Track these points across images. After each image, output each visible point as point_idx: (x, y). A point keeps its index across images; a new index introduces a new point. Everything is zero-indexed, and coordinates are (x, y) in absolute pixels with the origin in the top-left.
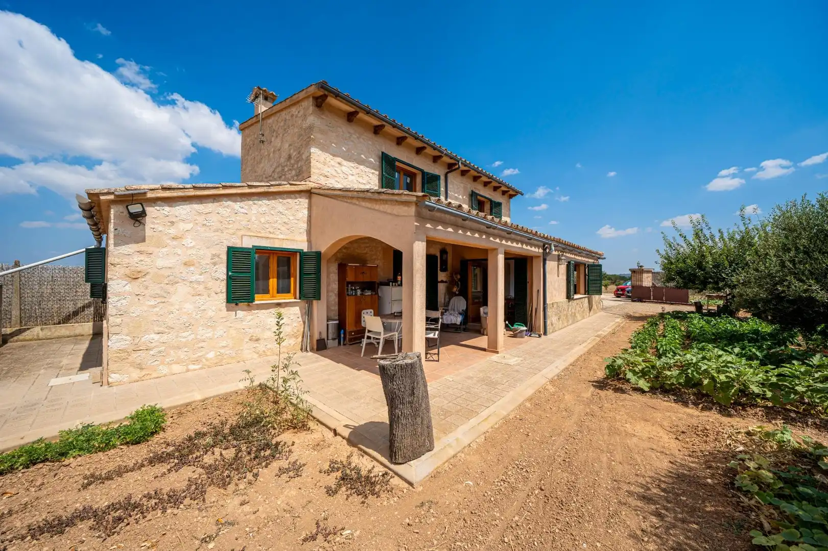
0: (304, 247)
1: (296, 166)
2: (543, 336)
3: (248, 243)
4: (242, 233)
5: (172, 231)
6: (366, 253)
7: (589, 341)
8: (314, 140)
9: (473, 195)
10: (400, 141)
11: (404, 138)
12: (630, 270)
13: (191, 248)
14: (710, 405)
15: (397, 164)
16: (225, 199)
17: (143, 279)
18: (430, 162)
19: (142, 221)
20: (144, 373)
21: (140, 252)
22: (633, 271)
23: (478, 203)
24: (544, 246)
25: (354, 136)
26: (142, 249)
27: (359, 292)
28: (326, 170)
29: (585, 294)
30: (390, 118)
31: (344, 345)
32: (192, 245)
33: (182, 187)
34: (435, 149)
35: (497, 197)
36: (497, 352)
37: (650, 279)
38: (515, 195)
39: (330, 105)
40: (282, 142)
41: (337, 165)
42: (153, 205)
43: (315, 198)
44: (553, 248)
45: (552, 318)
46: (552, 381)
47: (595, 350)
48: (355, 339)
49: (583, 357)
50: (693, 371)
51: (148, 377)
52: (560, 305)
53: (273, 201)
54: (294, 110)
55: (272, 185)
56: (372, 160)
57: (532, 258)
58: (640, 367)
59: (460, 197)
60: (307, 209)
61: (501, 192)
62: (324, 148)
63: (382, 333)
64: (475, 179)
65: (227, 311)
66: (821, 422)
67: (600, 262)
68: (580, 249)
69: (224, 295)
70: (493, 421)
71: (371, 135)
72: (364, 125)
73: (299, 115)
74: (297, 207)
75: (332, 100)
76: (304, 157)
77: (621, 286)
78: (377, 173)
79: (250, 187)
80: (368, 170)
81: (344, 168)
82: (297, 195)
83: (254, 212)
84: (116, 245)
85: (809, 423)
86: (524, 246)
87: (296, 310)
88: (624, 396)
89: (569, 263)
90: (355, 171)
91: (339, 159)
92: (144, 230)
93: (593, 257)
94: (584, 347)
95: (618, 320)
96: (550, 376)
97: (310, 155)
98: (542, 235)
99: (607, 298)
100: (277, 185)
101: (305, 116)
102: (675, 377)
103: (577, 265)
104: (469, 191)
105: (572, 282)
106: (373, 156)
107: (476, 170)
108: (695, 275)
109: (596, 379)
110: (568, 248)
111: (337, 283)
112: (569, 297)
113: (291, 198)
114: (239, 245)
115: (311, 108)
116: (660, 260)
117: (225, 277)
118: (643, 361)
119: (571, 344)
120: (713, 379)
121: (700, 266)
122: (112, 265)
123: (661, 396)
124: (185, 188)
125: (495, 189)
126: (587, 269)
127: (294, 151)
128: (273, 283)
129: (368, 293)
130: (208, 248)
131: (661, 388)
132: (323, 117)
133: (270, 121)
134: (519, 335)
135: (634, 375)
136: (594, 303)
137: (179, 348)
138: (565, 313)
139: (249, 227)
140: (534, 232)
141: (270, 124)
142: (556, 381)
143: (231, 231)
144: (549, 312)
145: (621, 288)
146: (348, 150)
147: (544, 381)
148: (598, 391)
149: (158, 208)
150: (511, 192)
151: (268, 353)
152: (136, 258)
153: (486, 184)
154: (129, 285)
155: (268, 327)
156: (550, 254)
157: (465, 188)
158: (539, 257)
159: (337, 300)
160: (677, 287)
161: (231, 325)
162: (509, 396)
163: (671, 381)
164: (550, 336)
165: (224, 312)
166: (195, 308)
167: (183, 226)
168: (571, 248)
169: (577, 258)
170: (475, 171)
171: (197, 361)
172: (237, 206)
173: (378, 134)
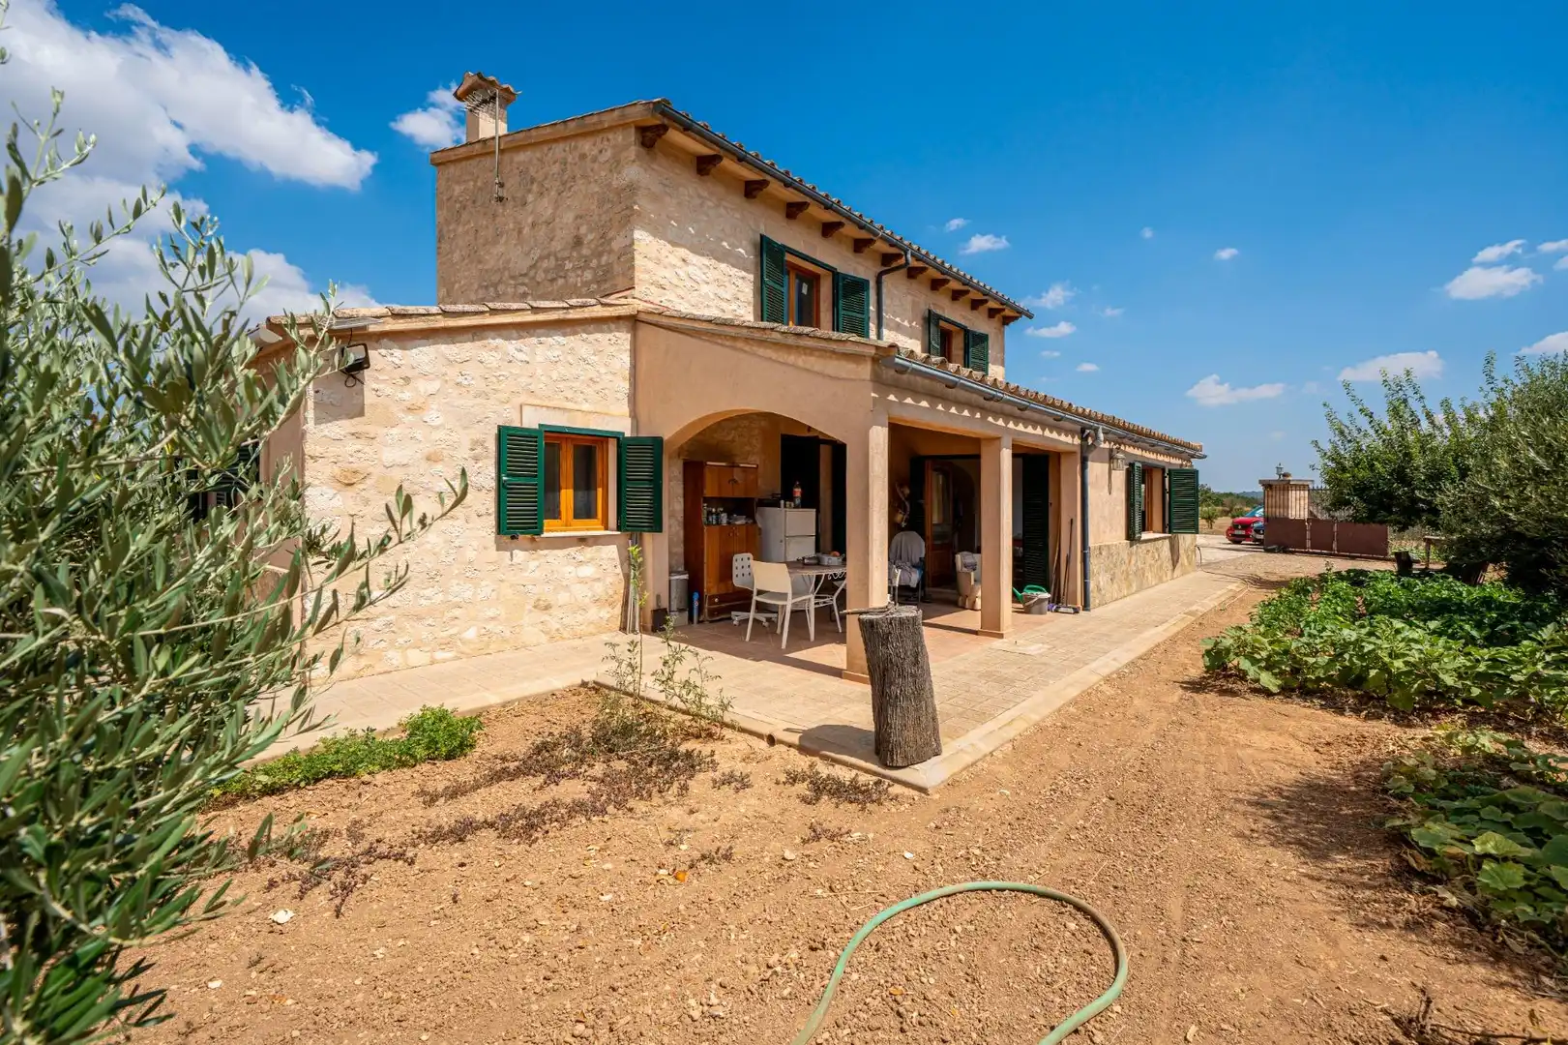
0: (624, 426)
1: (595, 261)
2: (1082, 613)
3: (531, 420)
4: (523, 399)
5: (407, 395)
6: (733, 441)
7: (1173, 621)
8: (639, 214)
9: (931, 319)
10: (793, 211)
11: (802, 206)
12: (1261, 482)
13: (437, 428)
14: (1380, 711)
15: (788, 257)
16: (492, 334)
17: (361, 486)
18: (850, 254)
19: (358, 376)
20: (363, 662)
21: (356, 435)
22: (1268, 486)
23: (942, 337)
24: (1083, 431)
25: (710, 204)
26: (360, 429)
27: (724, 518)
28: (663, 274)
29: (1164, 532)
30: (781, 168)
31: (699, 622)
32: (437, 422)
33: (424, 312)
34: (862, 227)
35: (979, 323)
36: (1001, 636)
37: (1305, 502)
38: (1016, 318)
39: (672, 146)
40: (557, 205)
41: (680, 264)
42: (375, 345)
43: (645, 332)
44: (1101, 436)
45: (1099, 579)
46: (1108, 680)
47: (1186, 636)
48: (720, 611)
49: (1162, 647)
50: (1351, 656)
51: (369, 671)
52: (1114, 550)
53: (572, 338)
54: (586, 146)
55: (572, 307)
56: (742, 251)
57: (1058, 455)
58: (1264, 654)
59: (906, 323)
60: (628, 353)
61: (987, 312)
62: (657, 231)
63: (790, 596)
64: (936, 285)
65: (498, 550)
66: (1550, 731)
67: (1196, 464)
68: (1153, 437)
69: (492, 521)
70: (1020, 726)
71: (738, 200)
72: (729, 180)
73: (603, 158)
74: (612, 349)
75: (675, 136)
76: (616, 245)
77: (1241, 518)
78: (751, 277)
79: (535, 310)
80: (734, 271)
81: (691, 269)
82: (613, 326)
83: (539, 358)
84: (318, 421)
85: (1534, 734)
86: (1047, 433)
87: (611, 552)
88: (1235, 699)
89: (1132, 465)
90: (712, 275)
91: (683, 252)
92: (361, 393)
93: (1178, 455)
94: (1165, 630)
95: (1232, 587)
96: (1106, 671)
97: (633, 243)
98: (1080, 410)
99: (1209, 544)
100: (581, 307)
101: (618, 162)
102: (1323, 667)
103: (1148, 471)
104: (923, 308)
105: (1137, 506)
106: (744, 243)
107: (939, 268)
108: (1390, 495)
109: (1186, 679)
110: (1130, 435)
111: (682, 500)
112: (1131, 536)
113: (602, 331)
114: (517, 424)
115: (633, 151)
116: (1319, 461)
117: (494, 484)
118: (1271, 643)
119: (1139, 626)
120: (1385, 668)
121: (1401, 476)
122: (312, 458)
123: (1298, 700)
124: (429, 315)
125: (975, 305)
126: (1167, 480)
127: (591, 230)
128: (567, 497)
129: (741, 521)
130: (465, 428)
131: (1300, 688)
132: (655, 167)
133: (522, 157)
134: (1034, 609)
135: (1253, 665)
136: (1181, 551)
137: (419, 618)
138: (1124, 567)
139: (532, 388)
140: (1066, 405)
141: (519, 163)
142: (1114, 679)
143: (503, 396)
144: (1094, 564)
145: (1240, 523)
146: (699, 233)
147: (1095, 679)
148: (1189, 694)
149: (383, 351)
150: (1008, 312)
151: (565, 635)
152: (352, 446)
153: (956, 295)
154: (338, 496)
155: (564, 584)
156: (1095, 447)
157: (914, 304)
158: (1071, 453)
159: (681, 533)
160: (1356, 520)
161: (504, 577)
162: (1038, 696)
163: (1317, 674)
164: (1095, 612)
165: (493, 553)
166: (445, 542)
167: (425, 387)
168: (1136, 436)
169: (1147, 455)
170: (937, 268)
171: (446, 644)
172: (510, 346)
173: (755, 197)
